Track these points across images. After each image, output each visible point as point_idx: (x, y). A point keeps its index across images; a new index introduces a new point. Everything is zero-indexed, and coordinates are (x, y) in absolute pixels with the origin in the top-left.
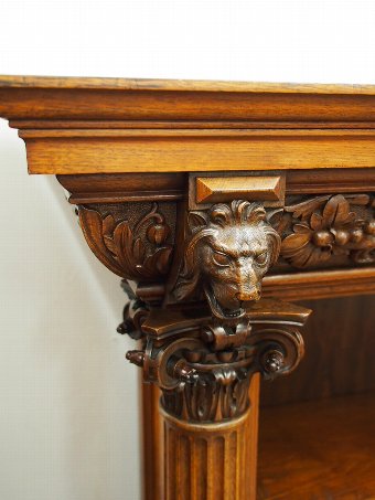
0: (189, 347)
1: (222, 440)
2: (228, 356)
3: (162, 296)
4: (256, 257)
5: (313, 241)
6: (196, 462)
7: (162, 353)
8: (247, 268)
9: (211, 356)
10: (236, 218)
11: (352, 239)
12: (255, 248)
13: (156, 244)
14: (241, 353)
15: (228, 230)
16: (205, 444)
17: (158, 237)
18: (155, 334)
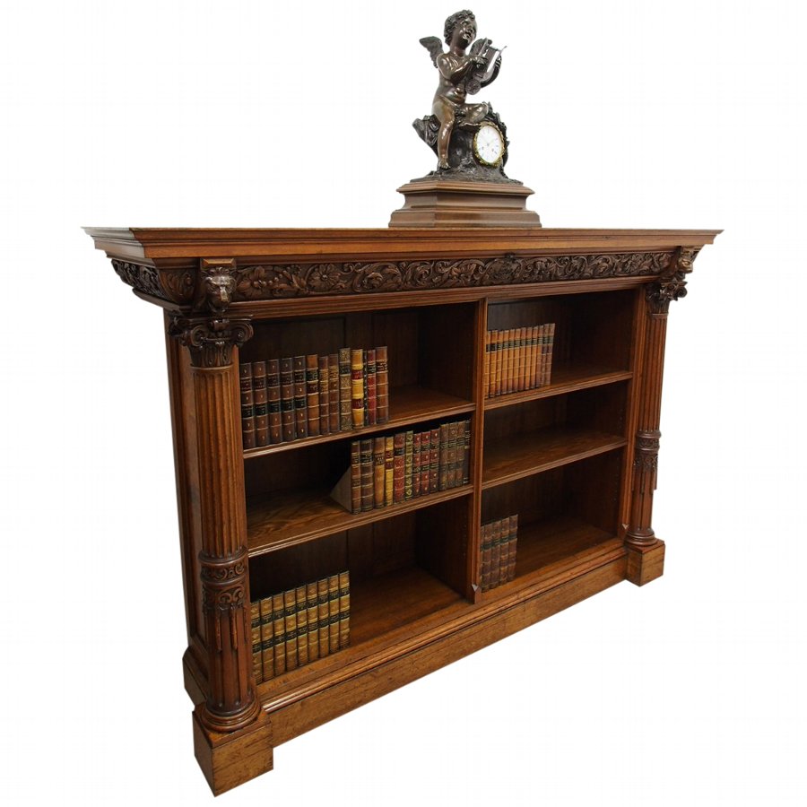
0: (203, 330)
1: (221, 376)
2: (220, 334)
3: (191, 310)
4: (226, 287)
5: (252, 285)
6: (210, 387)
7: (192, 332)
8: (223, 290)
9: (213, 334)
10: (218, 273)
11: (268, 284)
12: (226, 283)
13: (188, 285)
14: (226, 332)
15: (215, 277)
16: (213, 377)
17: (189, 283)
18: (189, 322)
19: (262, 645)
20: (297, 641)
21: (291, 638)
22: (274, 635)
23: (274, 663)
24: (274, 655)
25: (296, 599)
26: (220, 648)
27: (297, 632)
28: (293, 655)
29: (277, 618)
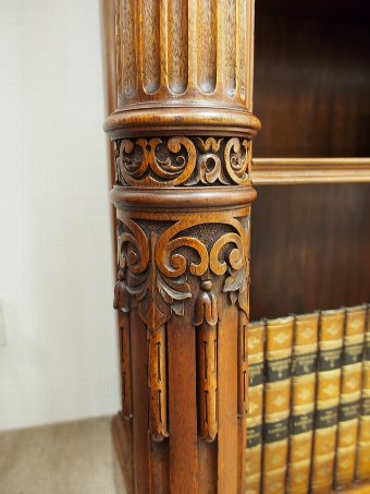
19: (265, 433)
20: (338, 433)
21: (325, 425)
22: (291, 410)
23: (287, 477)
24: (289, 459)
25: (344, 333)
26: (162, 430)
27: (340, 413)
28: (325, 465)
29: (300, 372)
